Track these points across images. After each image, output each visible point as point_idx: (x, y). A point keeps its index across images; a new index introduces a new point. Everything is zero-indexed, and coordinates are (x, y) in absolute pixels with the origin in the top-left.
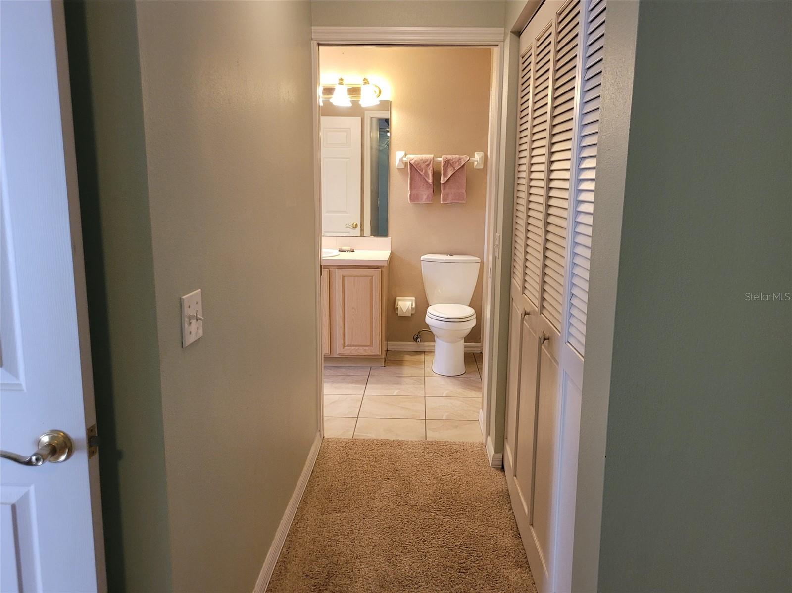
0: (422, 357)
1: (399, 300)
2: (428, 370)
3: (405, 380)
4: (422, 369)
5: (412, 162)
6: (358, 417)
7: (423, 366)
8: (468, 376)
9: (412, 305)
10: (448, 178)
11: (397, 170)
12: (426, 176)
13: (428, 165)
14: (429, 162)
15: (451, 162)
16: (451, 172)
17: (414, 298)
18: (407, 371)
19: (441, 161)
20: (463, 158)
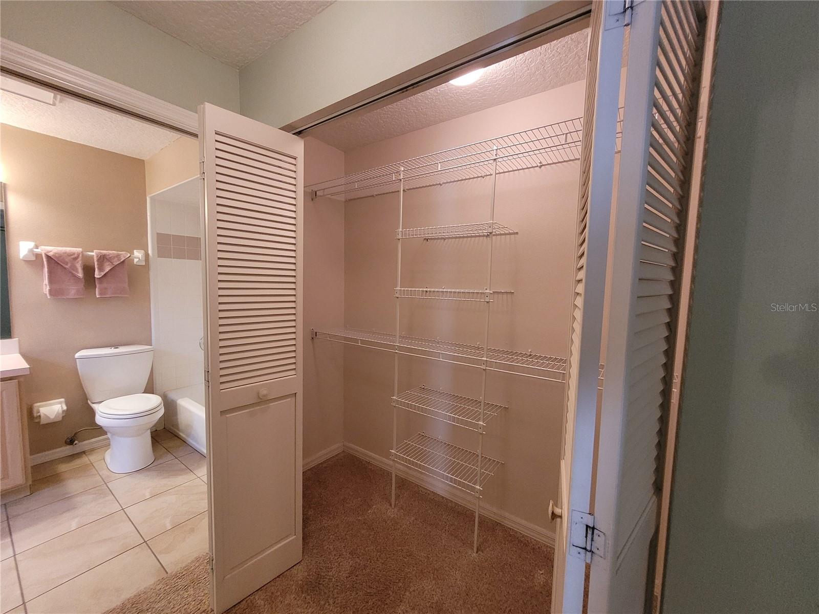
0: (85, 459)
1: (40, 406)
2: (104, 473)
3: (78, 499)
4: (96, 474)
5: (50, 254)
6: (24, 603)
7: (94, 469)
8: (160, 461)
9: (62, 408)
10: (104, 273)
11: (23, 263)
12: (74, 270)
13: (76, 259)
14: (76, 255)
15: (108, 257)
16: (109, 266)
17: (63, 400)
18: (74, 485)
19: (93, 255)
20: (122, 254)
